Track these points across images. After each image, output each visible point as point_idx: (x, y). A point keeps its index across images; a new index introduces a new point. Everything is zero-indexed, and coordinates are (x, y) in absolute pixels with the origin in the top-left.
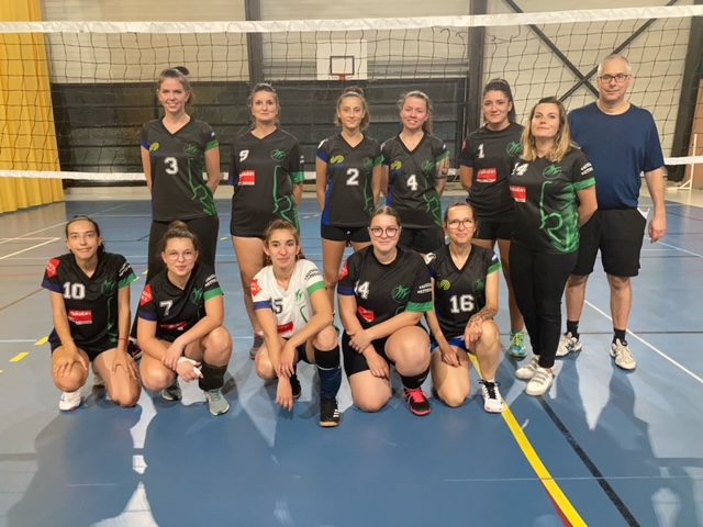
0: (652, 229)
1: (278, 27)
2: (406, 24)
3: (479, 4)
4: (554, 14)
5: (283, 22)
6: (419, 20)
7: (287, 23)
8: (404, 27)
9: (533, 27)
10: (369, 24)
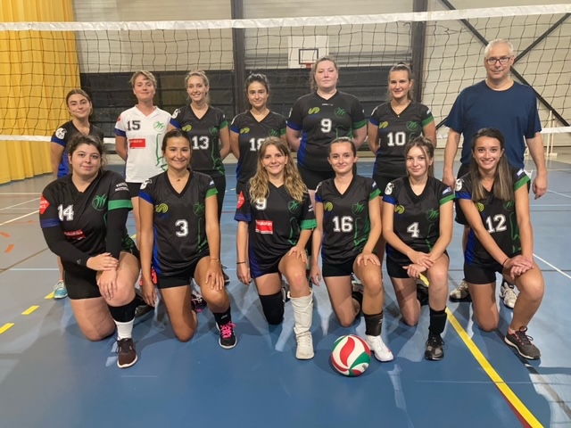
0: (536, 187)
1: (274, 23)
2: (375, 20)
3: (421, 3)
4: (498, 9)
5: (278, 19)
6: (386, 16)
7: (281, 20)
8: (374, 22)
9: (465, 22)
10: (345, 20)
